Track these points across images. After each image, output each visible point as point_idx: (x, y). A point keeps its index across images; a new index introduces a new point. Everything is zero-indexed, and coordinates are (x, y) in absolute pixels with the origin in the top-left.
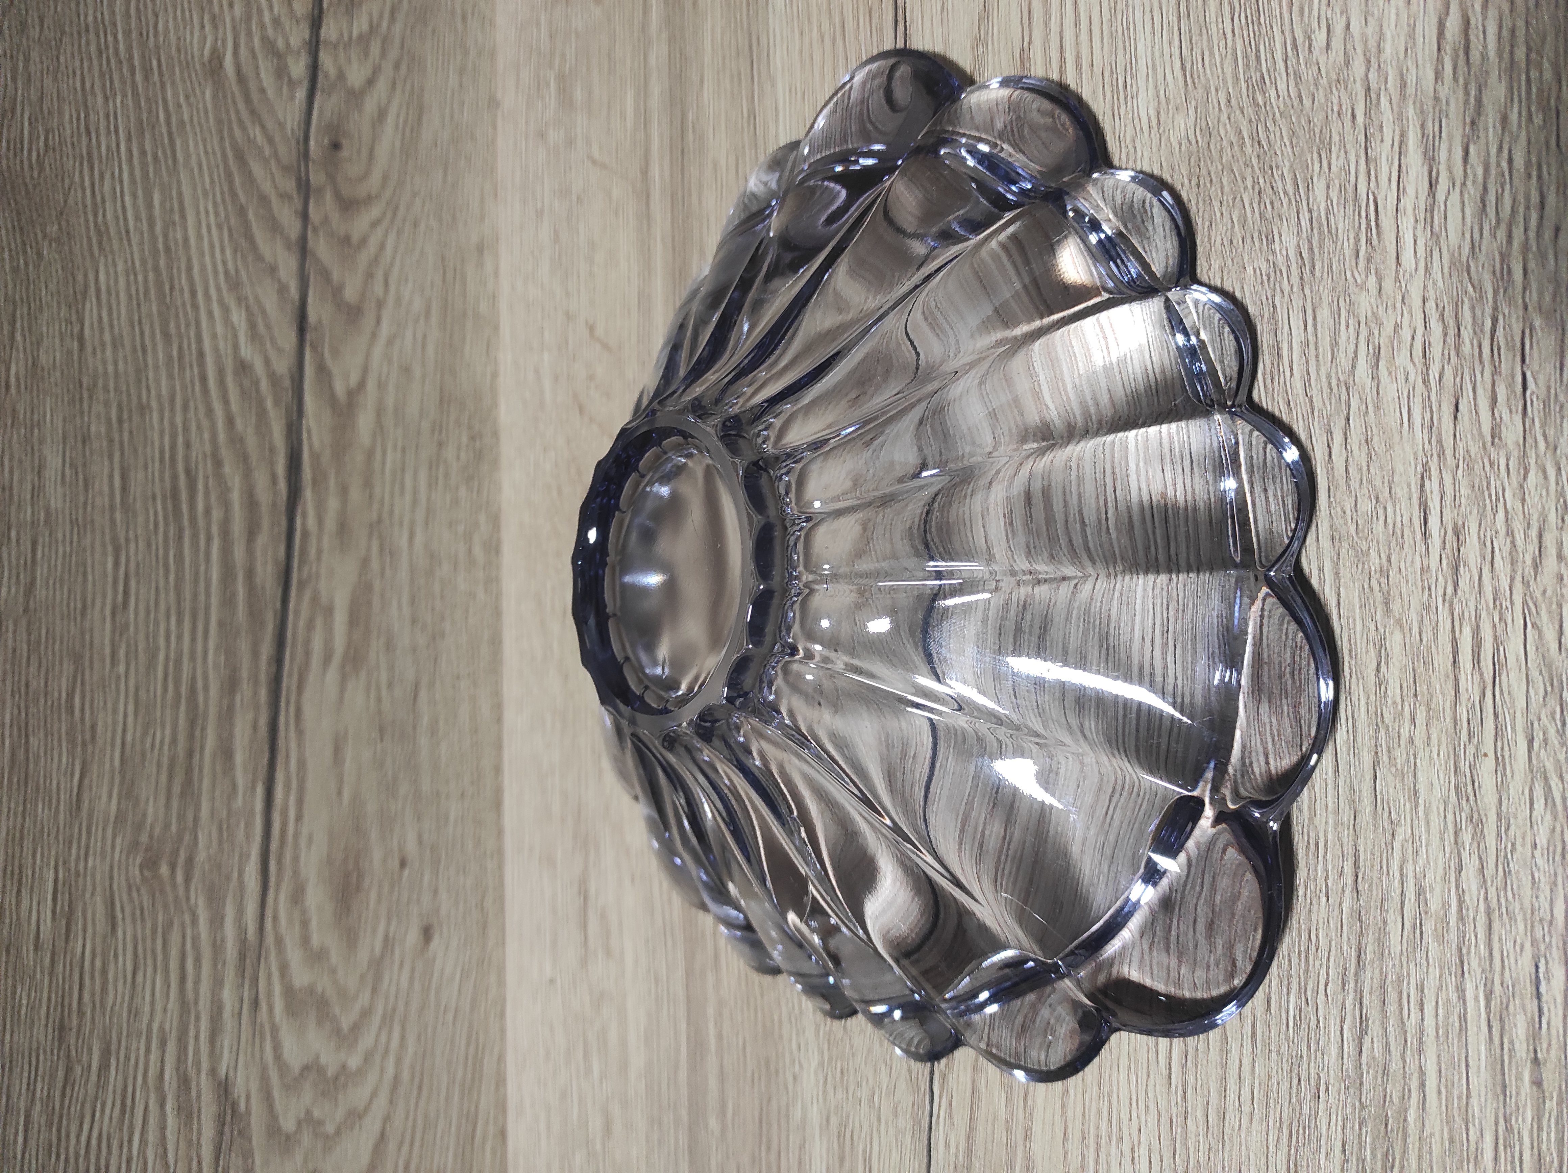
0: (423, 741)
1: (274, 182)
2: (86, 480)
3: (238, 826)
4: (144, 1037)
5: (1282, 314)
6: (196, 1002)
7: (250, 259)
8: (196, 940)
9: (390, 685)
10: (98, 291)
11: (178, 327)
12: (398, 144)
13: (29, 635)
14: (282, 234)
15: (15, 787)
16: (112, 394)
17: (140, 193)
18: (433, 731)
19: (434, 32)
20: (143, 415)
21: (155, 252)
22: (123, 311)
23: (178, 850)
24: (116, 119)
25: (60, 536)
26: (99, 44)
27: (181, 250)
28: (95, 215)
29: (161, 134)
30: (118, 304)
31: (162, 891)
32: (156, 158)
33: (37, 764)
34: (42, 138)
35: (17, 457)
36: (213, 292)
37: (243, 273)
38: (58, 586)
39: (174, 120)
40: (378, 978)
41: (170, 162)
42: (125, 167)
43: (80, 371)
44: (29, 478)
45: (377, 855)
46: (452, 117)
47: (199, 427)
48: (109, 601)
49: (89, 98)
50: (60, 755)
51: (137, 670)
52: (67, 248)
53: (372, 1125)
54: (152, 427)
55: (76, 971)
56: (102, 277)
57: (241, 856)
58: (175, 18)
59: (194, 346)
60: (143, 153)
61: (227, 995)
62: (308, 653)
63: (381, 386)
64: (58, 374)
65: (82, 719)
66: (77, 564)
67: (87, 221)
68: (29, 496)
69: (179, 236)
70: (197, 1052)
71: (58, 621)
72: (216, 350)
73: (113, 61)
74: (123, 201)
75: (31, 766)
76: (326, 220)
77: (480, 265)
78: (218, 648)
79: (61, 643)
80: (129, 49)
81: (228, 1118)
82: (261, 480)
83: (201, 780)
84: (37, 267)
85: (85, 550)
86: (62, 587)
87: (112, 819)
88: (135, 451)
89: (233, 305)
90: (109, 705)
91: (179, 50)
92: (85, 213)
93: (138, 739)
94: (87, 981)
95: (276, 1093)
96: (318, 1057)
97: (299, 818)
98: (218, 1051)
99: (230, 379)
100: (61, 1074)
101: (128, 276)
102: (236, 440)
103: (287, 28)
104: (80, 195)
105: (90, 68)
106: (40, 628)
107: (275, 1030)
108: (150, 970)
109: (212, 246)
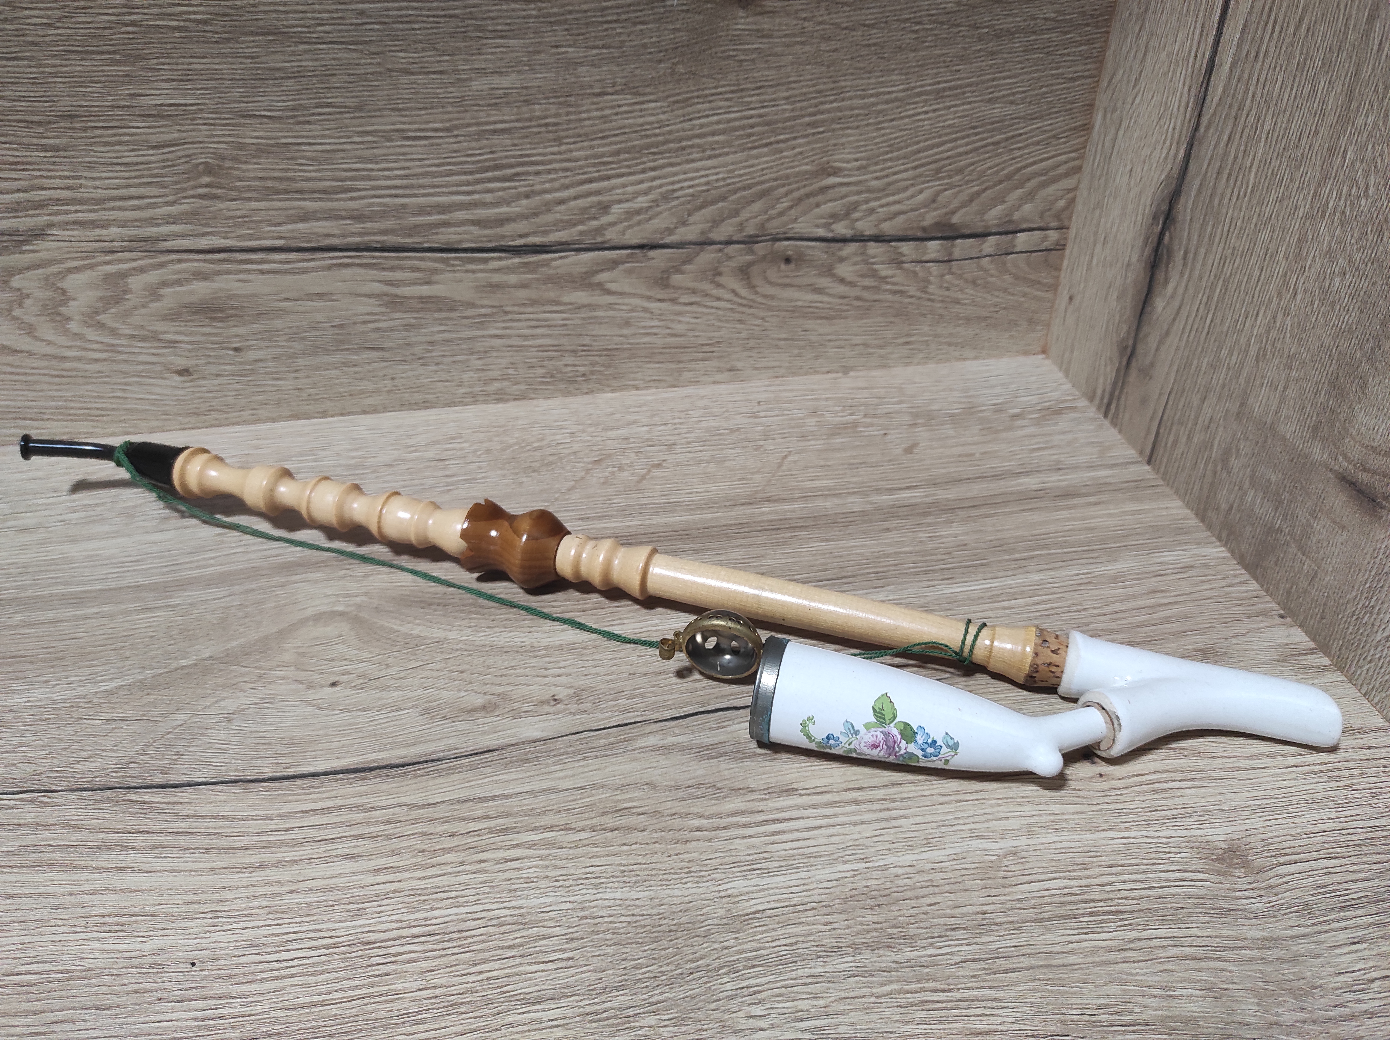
0: (337, 357)
1: (751, 218)
2: (496, 104)
3: (249, 229)
4: (73, 174)
5: (564, 1002)
6: (105, 209)
7: (689, 206)
8: (155, 206)
9: (377, 329)
10: (642, 103)
11: (626, 160)
12: (800, 303)
13: (371, 74)
14: (713, 227)
15: (253, 72)
16: (565, 118)
17: (721, 126)
18: (346, 364)
19: (891, 322)
20: (555, 140)
21: (680, 140)
22: (630, 121)
23: (224, 188)
24: (774, 106)
25: (449, 90)
26: (827, 90)
27: (684, 158)
28: (698, 97)
29: (769, 137)
30: (634, 117)
31: (189, 179)
32: (750, 135)
33: (274, 85)
34: (747, 58)
35: (504, 56)
36: (657, 182)
37: (676, 202)
38: (413, 91)
39: (781, 145)
40: (144, 339)
41: (750, 145)
42: (738, 115)
43: (578, 95)
44: (490, 66)
45: (241, 331)
46: (829, 341)
47: (552, 180)
48: (407, 126)
49: (784, 87)
50: (283, 101)
51: (357, 149)
52: (669, 79)
53: (24, 343)
54: (545, 147)
55: (118, 124)
56: (653, 105)
57: (226, 232)
58: (858, 141)
59: (613, 172)
60: (752, 126)
61: (114, 231)
62: (392, 269)
63: (610, 306)
64: (573, 80)
65: (314, 114)
66: (432, 103)
67: (692, 91)
68: (476, 66)
69: (695, 156)
70: (66, 213)
71: (385, 92)
72: (614, 188)
73: (816, 101)
74: (713, 115)
75: (271, 82)
76: (729, 258)
77: (720, 370)
78: (385, 205)
79: (370, 96)
80: (829, 111)
81: (15, 238)
82: (521, 227)
83: (280, 200)
84: (650, 60)
85: (443, 107)
86: (412, 93)
87: (240, 140)
88: (526, 137)
89: (651, 197)
90: (327, 132)
91: (835, 145)
92: (698, 90)
93: (304, 154)
94: (111, 132)
95: (40, 271)
96: (74, 299)
97: (262, 272)
98: (68, 227)
99: (595, 199)
100: (36, 118)
101: (658, 122)
102: (548, 207)
103: (870, 218)
104: (711, 85)
105: (807, 86)
106: (378, 80)
107: (91, 267)
108: (127, 175)
109: (693, 179)
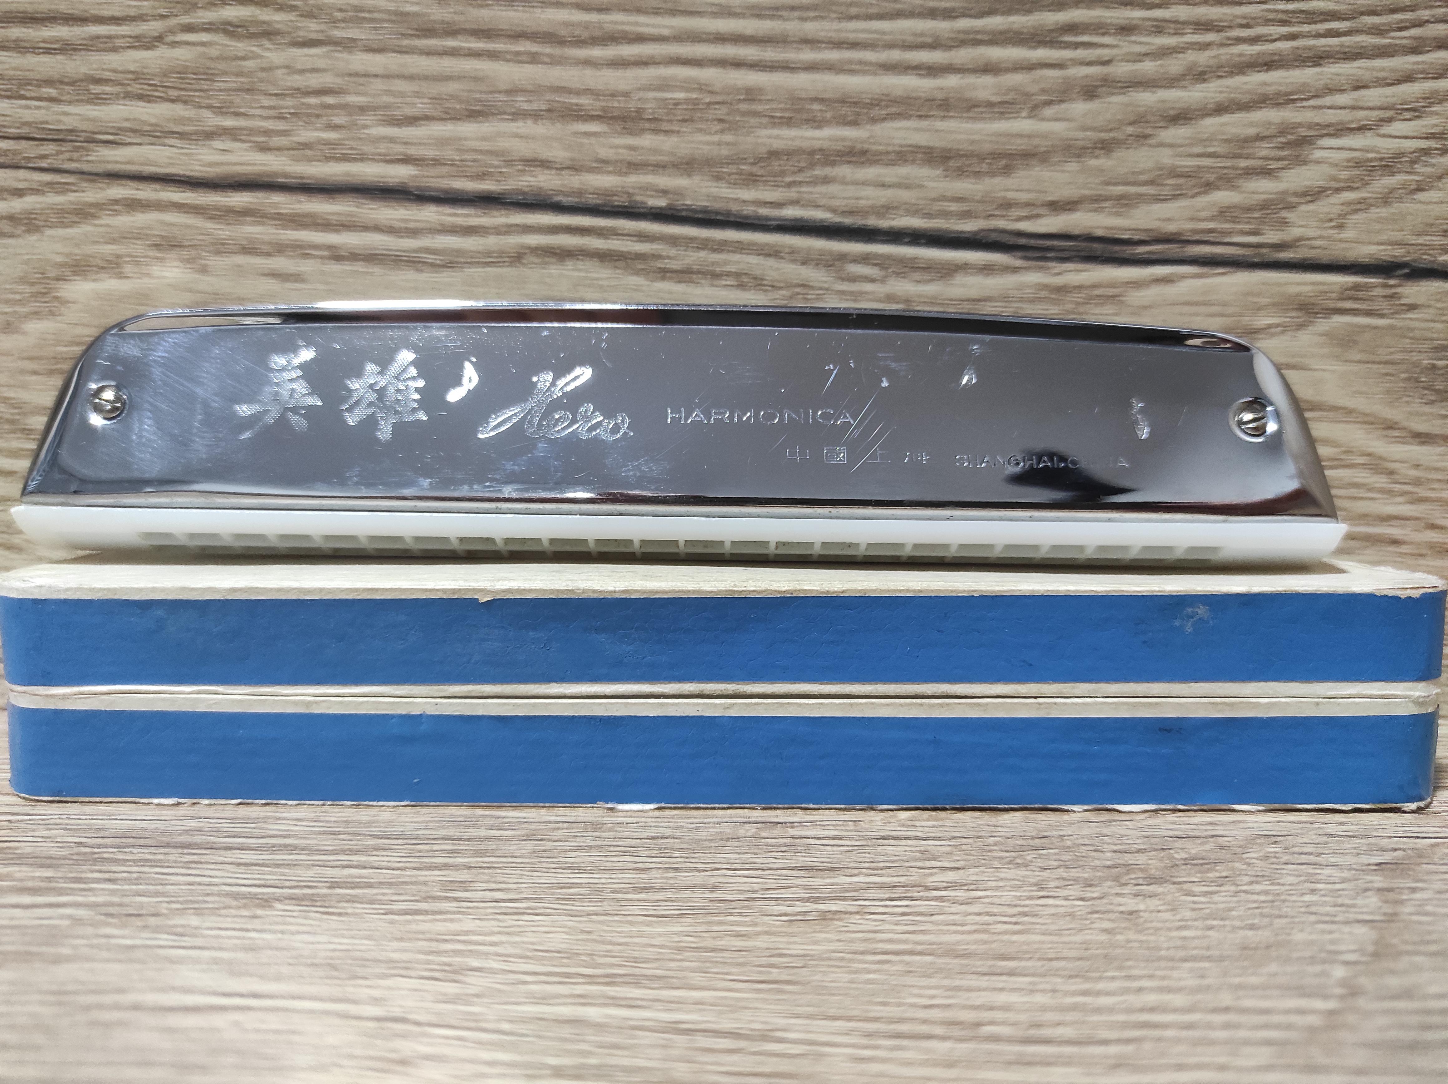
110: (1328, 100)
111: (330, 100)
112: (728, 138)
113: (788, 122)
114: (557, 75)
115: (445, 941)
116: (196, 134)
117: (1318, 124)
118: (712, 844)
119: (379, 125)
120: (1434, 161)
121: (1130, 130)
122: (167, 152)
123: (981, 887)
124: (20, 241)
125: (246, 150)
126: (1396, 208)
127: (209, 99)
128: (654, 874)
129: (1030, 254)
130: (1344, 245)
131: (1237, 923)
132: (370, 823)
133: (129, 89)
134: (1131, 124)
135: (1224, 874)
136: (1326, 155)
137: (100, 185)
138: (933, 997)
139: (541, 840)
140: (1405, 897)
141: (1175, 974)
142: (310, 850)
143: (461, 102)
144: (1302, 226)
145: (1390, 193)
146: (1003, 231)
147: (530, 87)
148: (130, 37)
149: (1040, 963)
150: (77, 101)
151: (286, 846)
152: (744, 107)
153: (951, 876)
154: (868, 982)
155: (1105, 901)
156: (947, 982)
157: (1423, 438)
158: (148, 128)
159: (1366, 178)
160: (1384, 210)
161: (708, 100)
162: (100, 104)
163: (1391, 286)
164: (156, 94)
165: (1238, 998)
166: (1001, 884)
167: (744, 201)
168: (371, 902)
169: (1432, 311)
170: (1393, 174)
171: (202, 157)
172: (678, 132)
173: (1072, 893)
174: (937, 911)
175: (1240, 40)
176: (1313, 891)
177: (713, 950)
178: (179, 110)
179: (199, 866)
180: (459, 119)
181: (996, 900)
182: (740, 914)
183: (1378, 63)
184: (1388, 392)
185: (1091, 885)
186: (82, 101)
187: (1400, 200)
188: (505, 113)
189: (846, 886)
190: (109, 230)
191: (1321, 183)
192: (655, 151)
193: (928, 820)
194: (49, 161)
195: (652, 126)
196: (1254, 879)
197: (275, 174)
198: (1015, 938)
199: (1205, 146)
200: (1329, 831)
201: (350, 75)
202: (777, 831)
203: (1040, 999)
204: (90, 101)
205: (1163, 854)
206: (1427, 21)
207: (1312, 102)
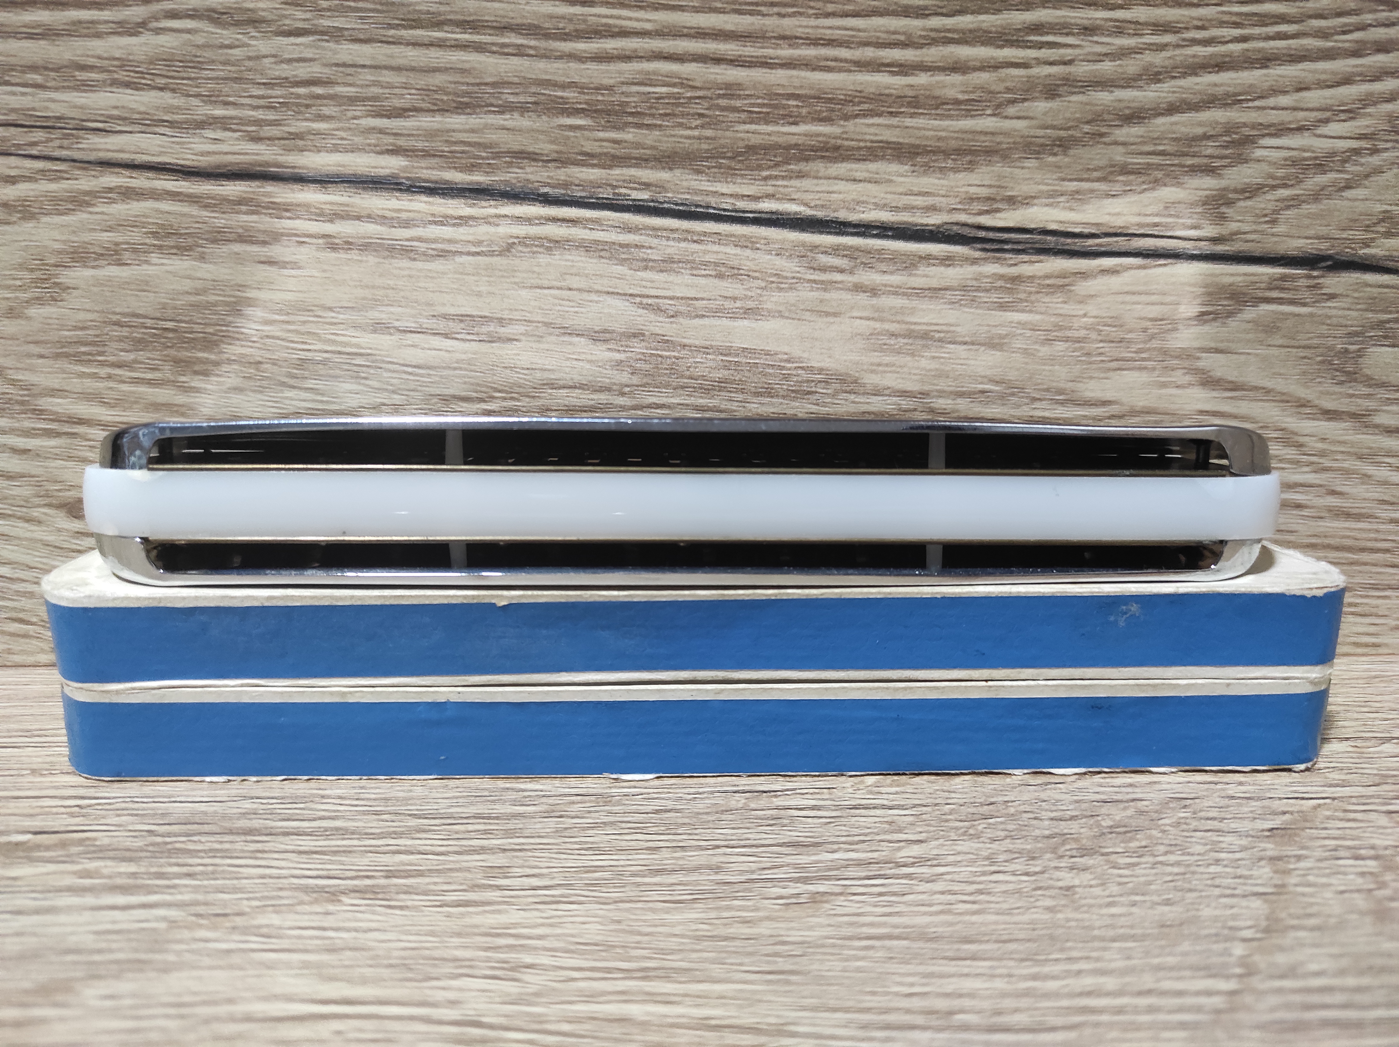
110: (1271, 102)
111: (319, 90)
112: (709, 133)
113: (766, 119)
114: (542, 69)
115: (498, 935)
116: (186, 123)
117: (1261, 124)
118: (710, 818)
119: (367, 116)
120: (1363, 160)
121: (1087, 128)
122: (158, 140)
123: (943, 862)
124: (16, 228)
125: (238, 139)
126: (1326, 204)
127: (197, 87)
128: (665, 854)
129: (987, 246)
130: (1276, 239)
131: (1155, 898)
132: (406, 800)
133: (116, 76)
134: (1088, 122)
135: (1144, 843)
136: (1266, 154)
137: (93, 173)
138: (912, 985)
139: (561, 817)
140: (1292, 866)
141: (1107, 955)
142: (360, 834)
143: (447, 94)
144: (1239, 221)
145: (1322, 190)
146: (965, 225)
147: (516, 80)
148: (113, 22)
149: (996, 946)
150: (63, 87)
151: (337, 829)
152: (723, 102)
153: (916, 850)
154: (858, 970)
155: (1046, 875)
156: (921, 969)
157: (1330, 415)
158: (137, 116)
159: (1301, 176)
160: (1314, 206)
161: (689, 95)
162: (85, 91)
163: (1315, 277)
164: (143, 81)
165: (1158, 981)
166: (959, 858)
167: (723, 194)
168: (425, 893)
169: (1349, 300)
170: (1325, 173)
171: (193, 146)
172: (660, 126)
173: (1017, 867)
174: (907, 890)
175: (1195, 42)
176: (1217, 862)
177: (726, 939)
178: (168, 98)
179: (265, 855)
180: (447, 111)
181: (956, 877)
182: (744, 898)
183: (1321, 65)
184: (1304, 373)
185: (1033, 858)
186: (69, 87)
187: (1329, 197)
188: (492, 105)
189: (829, 863)
190: (106, 217)
191: (1259, 181)
192: (638, 145)
193: (891, 786)
194: (39, 148)
195: (636, 120)
196: (1169, 848)
197: (268, 164)
198: (974, 918)
199: (1155, 144)
200: (1231, 793)
201: (337, 65)
202: (764, 801)
203: (999, 984)
204: (76, 88)
205: (1092, 821)
206: (1370, 25)
207: (1257, 103)
